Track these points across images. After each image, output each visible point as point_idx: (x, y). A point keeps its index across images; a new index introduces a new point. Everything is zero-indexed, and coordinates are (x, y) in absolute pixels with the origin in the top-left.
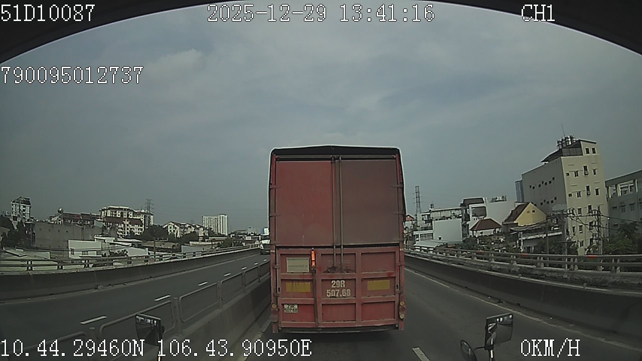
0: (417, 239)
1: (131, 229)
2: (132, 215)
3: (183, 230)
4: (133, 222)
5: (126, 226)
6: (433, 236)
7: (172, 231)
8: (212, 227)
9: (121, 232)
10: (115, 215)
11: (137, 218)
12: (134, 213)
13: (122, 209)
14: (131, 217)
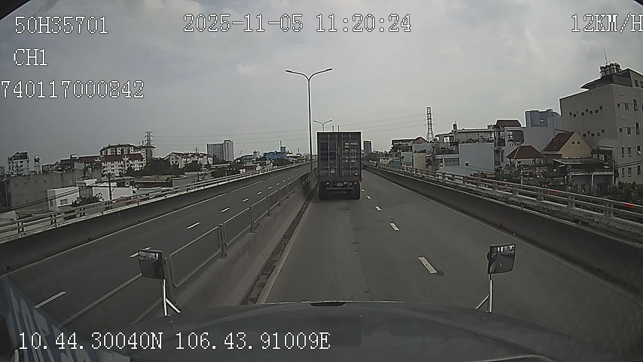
0: (441, 164)
1: (132, 165)
2: (132, 150)
3: (185, 160)
4: (133, 157)
5: (126, 162)
6: (459, 161)
7: (174, 162)
8: (217, 154)
9: (121, 169)
10: (116, 153)
11: (138, 153)
12: (135, 148)
13: (122, 146)
14: (132, 153)
